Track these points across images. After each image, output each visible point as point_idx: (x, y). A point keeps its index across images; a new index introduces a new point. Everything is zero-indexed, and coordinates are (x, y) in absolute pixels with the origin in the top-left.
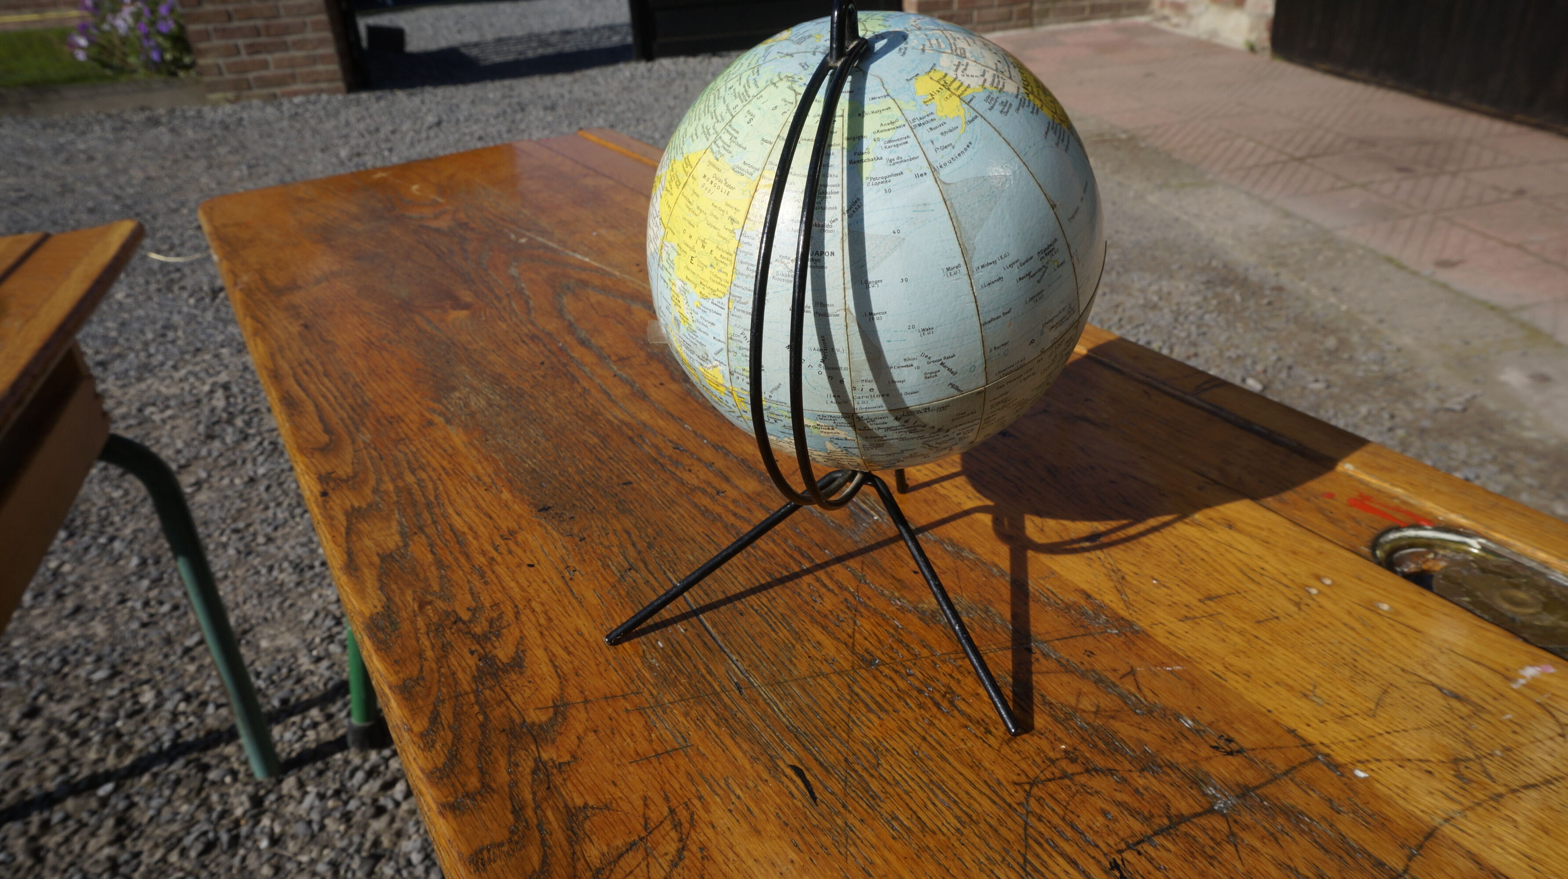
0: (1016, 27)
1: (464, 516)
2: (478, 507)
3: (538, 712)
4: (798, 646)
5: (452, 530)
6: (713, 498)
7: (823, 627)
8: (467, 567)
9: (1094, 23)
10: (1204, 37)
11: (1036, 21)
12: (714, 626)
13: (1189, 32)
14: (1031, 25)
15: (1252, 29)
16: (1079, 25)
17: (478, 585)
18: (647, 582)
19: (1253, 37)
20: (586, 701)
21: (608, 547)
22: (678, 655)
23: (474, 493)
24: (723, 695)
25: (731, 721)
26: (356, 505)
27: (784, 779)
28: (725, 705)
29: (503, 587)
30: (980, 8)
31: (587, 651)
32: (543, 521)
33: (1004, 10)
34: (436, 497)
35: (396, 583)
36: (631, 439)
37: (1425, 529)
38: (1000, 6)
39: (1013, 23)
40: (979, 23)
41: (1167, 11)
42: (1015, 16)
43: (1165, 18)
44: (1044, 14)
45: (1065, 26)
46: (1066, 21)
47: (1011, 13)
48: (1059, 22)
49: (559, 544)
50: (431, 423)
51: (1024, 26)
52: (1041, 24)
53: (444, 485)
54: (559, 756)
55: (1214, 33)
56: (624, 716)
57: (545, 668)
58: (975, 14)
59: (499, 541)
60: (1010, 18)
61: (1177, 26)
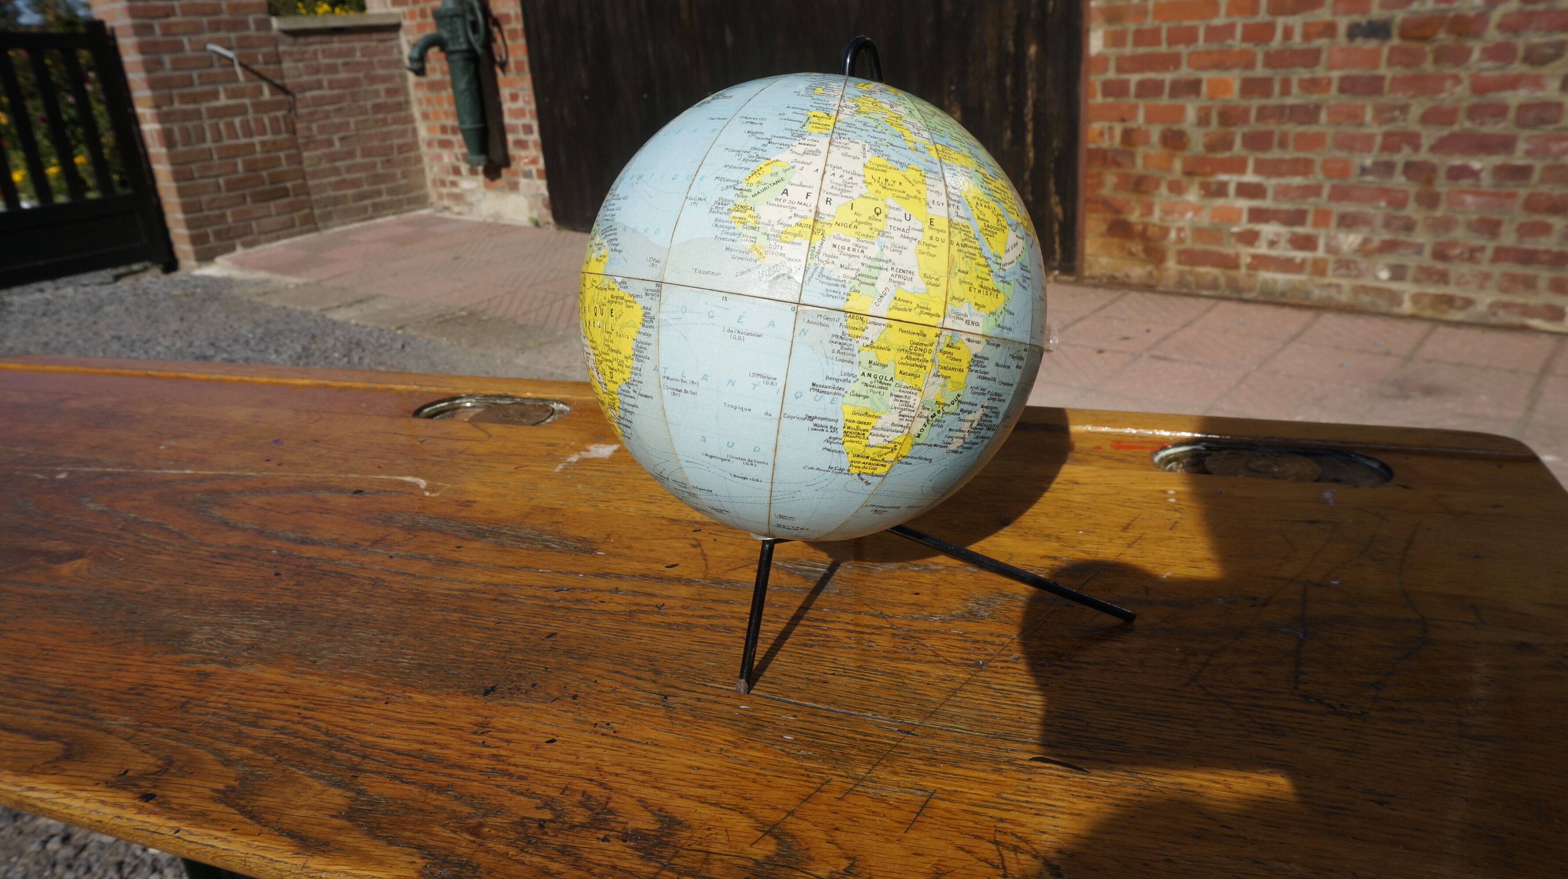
0: (301, 233)
1: (397, 736)
2: (400, 721)
3: (756, 846)
4: (907, 682)
5: (399, 754)
6: (659, 613)
7: (905, 660)
8: (477, 776)
9: (379, 221)
10: (490, 220)
11: (320, 225)
12: (815, 701)
13: (474, 217)
14: (317, 229)
15: (531, 208)
16: (365, 223)
17: (514, 784)
18: (699, 699)
19: (535, 215)
20: (791, 813)
21: (614, 691)
22: (819, 738)
23: (376, 712)
24: (900, 744)
25: (938, 757)
26: (221, 787)
27: (1039, 771)
28: (915, 750)
29: (549, 772)
30: (257, 219)
31: (727, 777)
32: (503, 701)
33: (284, 218)
34: (327, 733)
35: (405, 830)
36: (495, 600)
37: (1168, 449)
38: (278, 214)
39: (296, 229)
40: (260, 233)
41: (446, 202)
42: (297, 223)
43: (446, 208)
44: (327, 217)
45: (352, 227)
46: (352, 222)
47: (293, 219)
48: (345, 224)
49: (554, 711)
50: (206, 675)
51: (309, 231)
52: (326, 227)
53: (322, 721)
54: (836, 866)
55: (498, 215)
56: (843, 804)
57: (707, 812)
58: (254, 224)
59: (479, 739)
60: (293, 226)
61: (459, 214)
